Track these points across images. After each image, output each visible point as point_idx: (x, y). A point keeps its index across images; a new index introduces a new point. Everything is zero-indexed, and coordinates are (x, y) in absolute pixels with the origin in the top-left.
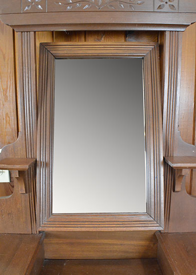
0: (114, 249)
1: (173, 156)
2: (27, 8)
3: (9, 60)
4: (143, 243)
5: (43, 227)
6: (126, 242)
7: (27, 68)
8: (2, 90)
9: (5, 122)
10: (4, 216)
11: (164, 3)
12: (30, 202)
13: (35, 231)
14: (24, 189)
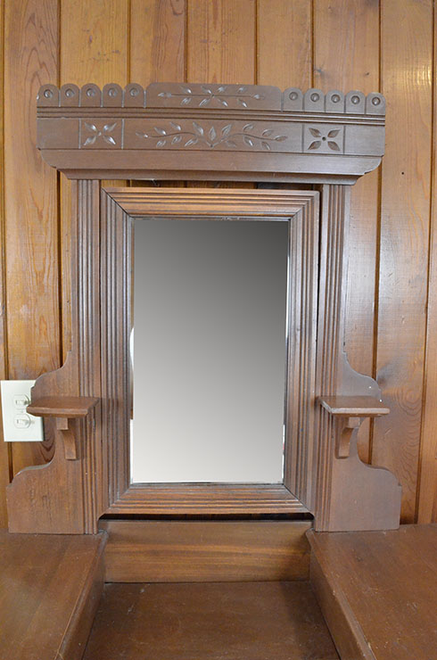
0: (233, 563)
1: (334, 396)
2: (88, 140)
3: (49, 223)
4: (283, 551)
5: (114, 507)
6: (254, 550)
7: (85, 241)
8: (35, 275)
9: (37, 330)
10: (34, 501)
11: (320, 139)
12: (83, 476)
13: (91, 529)
14: (74, 451)
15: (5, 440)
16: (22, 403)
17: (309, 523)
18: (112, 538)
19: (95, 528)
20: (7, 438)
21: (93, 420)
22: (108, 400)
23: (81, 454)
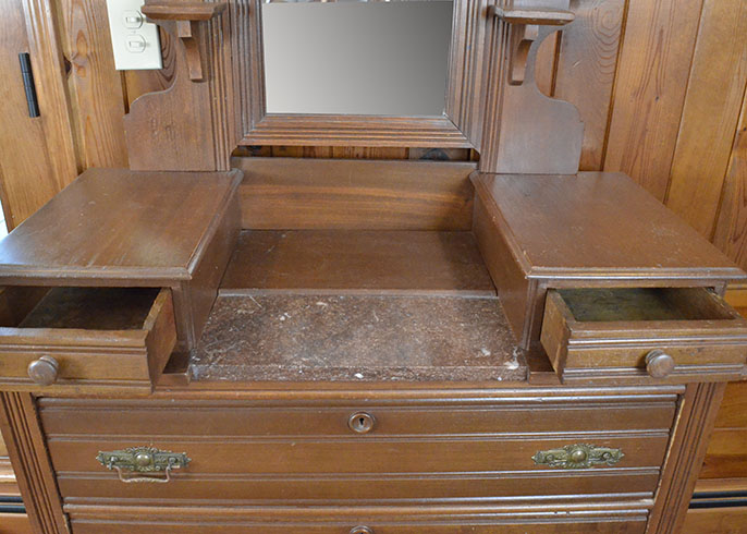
0: (385, 209)
10: (156, 133)
12: (211, 100)
13: (223, 165)
14: (199, 69)
15: (117, 68)
16: (133, 20)
17: (474, 165)
18: (247, 178)
19: (228, 163)
20: (118, 67)
21: (220, 32)
22: (238, 7)
23: (208, 75)
